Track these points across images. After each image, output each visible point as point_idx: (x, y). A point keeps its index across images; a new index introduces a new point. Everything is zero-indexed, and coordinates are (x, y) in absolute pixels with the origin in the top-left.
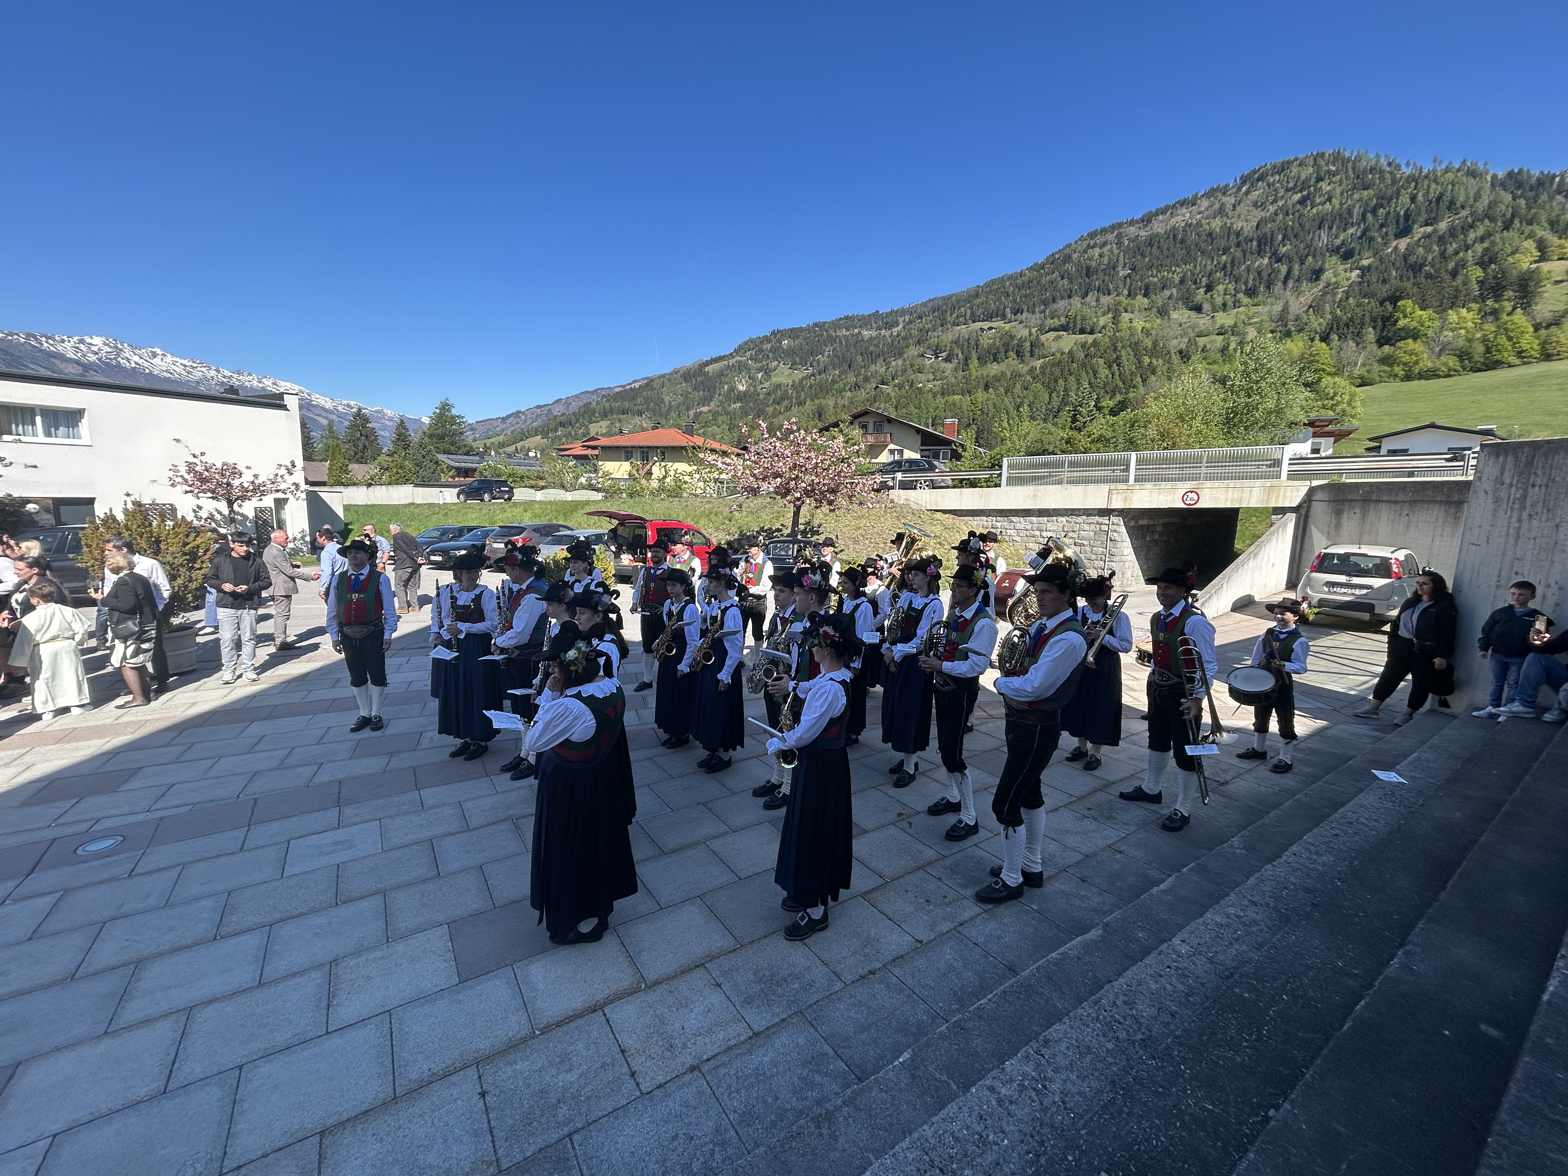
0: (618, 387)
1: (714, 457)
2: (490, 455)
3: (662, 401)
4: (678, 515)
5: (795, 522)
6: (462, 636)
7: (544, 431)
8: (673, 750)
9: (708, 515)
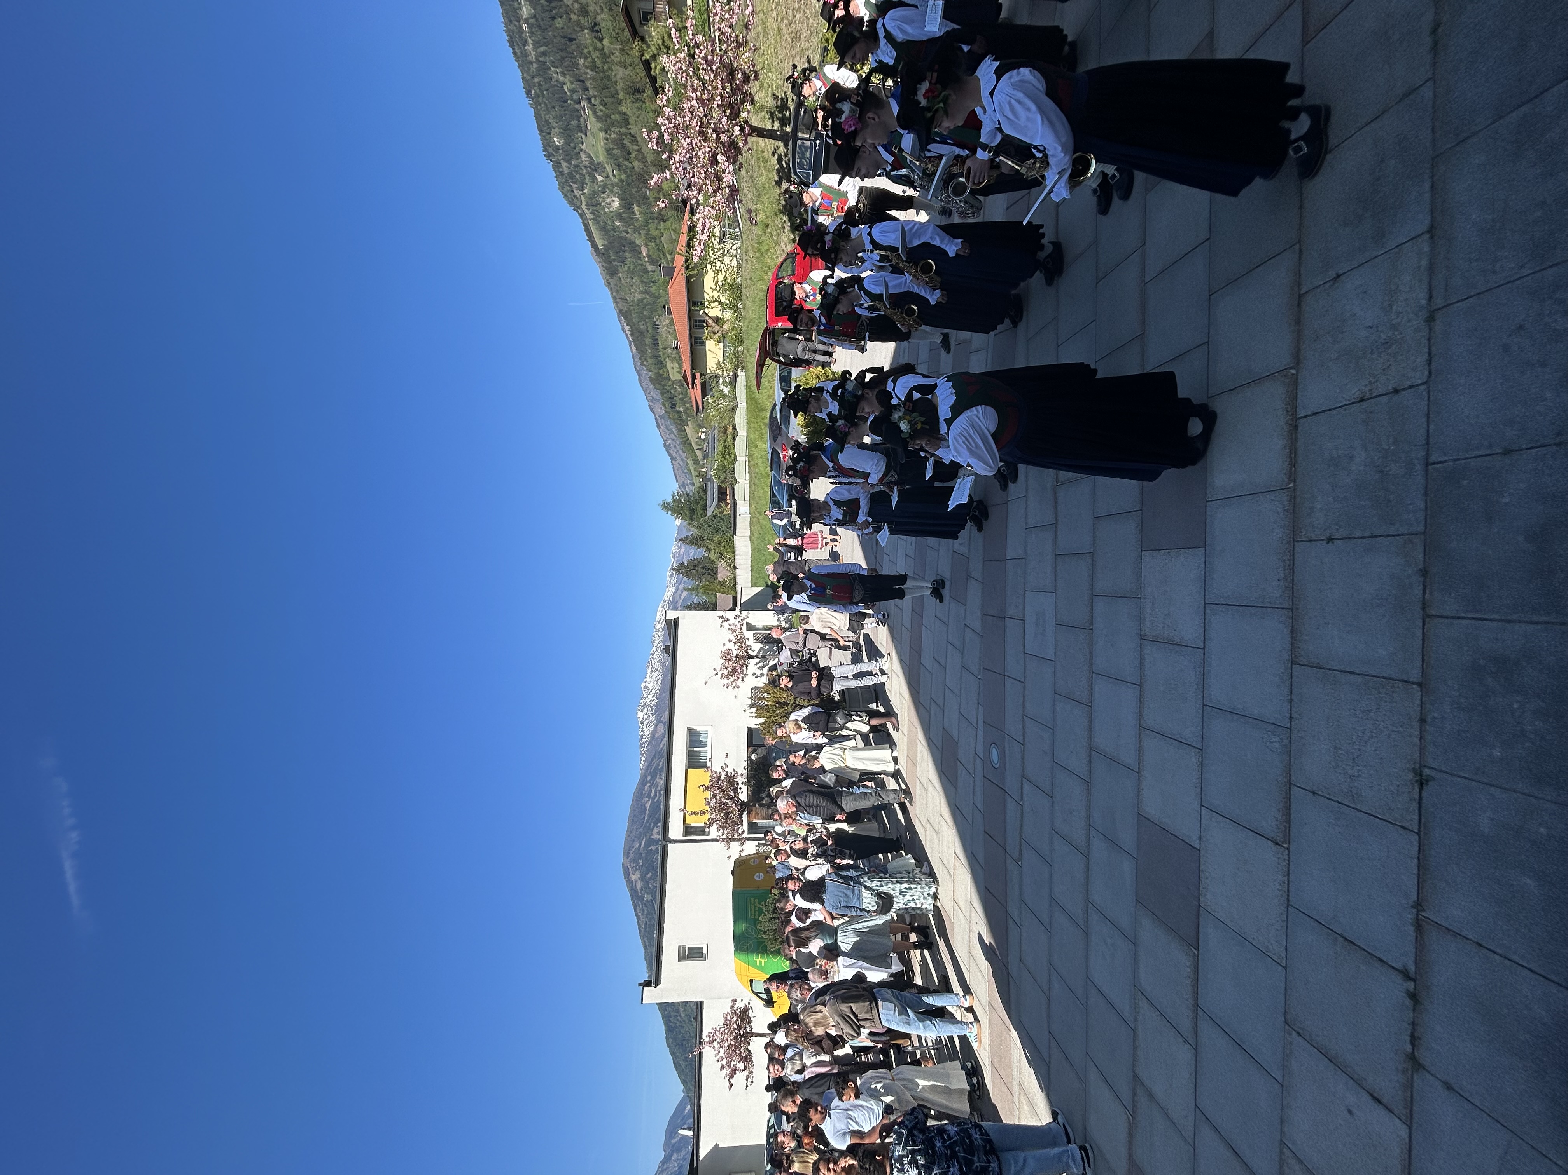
0: (631, 348)
1: (696, 244)
2: (706, 472)
3: (642, 300)
4: (761, 290)
5: (770, 135)
6: (871, 520)
7: (681, 425)
8: (1025, 314)
9: (761, 254)
